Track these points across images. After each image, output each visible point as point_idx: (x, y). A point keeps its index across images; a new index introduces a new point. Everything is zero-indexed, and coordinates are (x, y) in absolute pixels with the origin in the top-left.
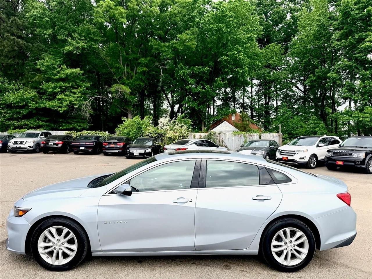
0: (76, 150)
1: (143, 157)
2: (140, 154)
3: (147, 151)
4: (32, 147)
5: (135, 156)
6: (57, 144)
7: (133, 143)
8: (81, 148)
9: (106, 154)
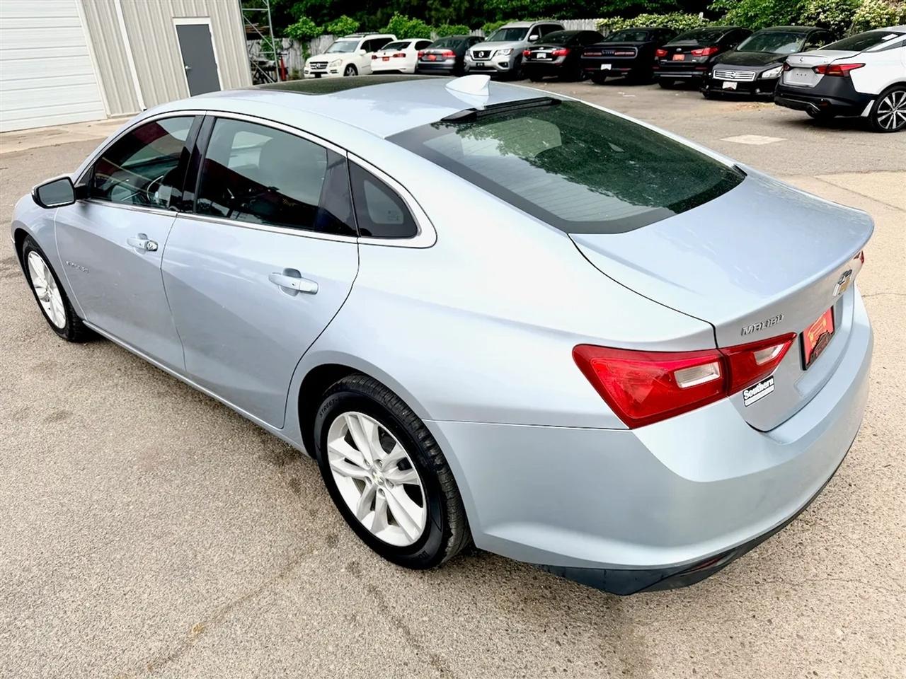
0: (592, 71)
1: (749, 93)
2: (741, 85)
3: (766, 75)
4: (507, 66)
5: (726, 89)
6: (555, 57)
7: (739, 49)
8: (604, 67)
9: (667, 85)
